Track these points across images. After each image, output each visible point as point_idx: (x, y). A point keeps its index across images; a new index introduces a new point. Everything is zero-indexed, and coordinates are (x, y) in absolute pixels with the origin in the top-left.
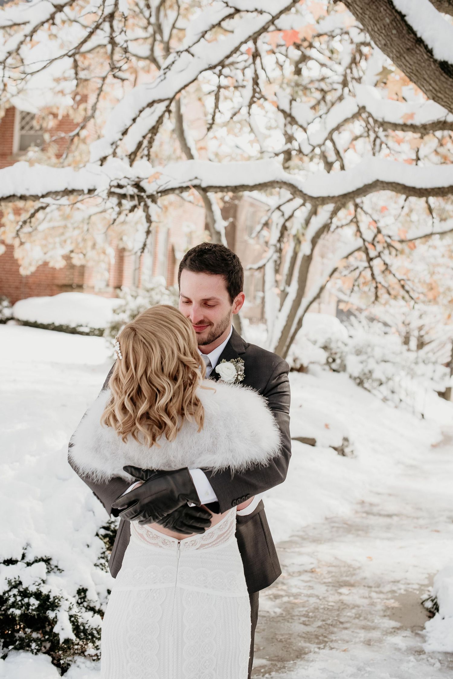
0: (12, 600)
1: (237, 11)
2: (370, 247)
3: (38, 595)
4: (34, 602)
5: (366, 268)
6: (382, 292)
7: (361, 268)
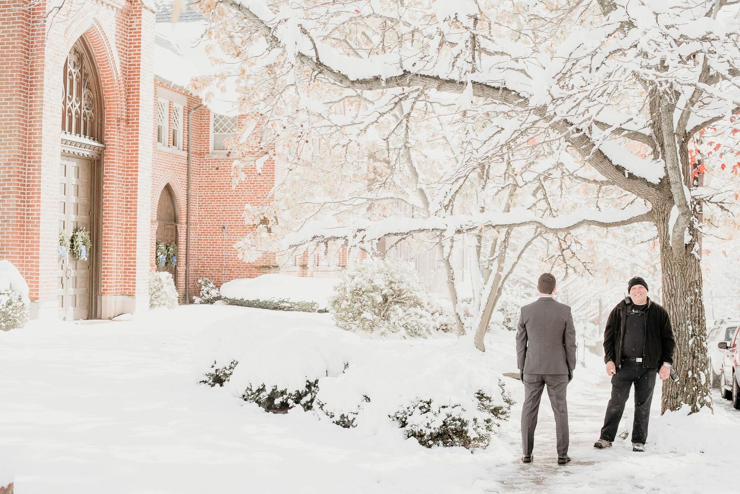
0: (449, 422)
1: (503, 129)
2: (563, 243)
3: (460, 420)
4: (459, 423)
5: (559, 256)
6: (570, 271)
7: (556, 256)
